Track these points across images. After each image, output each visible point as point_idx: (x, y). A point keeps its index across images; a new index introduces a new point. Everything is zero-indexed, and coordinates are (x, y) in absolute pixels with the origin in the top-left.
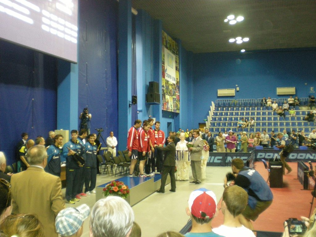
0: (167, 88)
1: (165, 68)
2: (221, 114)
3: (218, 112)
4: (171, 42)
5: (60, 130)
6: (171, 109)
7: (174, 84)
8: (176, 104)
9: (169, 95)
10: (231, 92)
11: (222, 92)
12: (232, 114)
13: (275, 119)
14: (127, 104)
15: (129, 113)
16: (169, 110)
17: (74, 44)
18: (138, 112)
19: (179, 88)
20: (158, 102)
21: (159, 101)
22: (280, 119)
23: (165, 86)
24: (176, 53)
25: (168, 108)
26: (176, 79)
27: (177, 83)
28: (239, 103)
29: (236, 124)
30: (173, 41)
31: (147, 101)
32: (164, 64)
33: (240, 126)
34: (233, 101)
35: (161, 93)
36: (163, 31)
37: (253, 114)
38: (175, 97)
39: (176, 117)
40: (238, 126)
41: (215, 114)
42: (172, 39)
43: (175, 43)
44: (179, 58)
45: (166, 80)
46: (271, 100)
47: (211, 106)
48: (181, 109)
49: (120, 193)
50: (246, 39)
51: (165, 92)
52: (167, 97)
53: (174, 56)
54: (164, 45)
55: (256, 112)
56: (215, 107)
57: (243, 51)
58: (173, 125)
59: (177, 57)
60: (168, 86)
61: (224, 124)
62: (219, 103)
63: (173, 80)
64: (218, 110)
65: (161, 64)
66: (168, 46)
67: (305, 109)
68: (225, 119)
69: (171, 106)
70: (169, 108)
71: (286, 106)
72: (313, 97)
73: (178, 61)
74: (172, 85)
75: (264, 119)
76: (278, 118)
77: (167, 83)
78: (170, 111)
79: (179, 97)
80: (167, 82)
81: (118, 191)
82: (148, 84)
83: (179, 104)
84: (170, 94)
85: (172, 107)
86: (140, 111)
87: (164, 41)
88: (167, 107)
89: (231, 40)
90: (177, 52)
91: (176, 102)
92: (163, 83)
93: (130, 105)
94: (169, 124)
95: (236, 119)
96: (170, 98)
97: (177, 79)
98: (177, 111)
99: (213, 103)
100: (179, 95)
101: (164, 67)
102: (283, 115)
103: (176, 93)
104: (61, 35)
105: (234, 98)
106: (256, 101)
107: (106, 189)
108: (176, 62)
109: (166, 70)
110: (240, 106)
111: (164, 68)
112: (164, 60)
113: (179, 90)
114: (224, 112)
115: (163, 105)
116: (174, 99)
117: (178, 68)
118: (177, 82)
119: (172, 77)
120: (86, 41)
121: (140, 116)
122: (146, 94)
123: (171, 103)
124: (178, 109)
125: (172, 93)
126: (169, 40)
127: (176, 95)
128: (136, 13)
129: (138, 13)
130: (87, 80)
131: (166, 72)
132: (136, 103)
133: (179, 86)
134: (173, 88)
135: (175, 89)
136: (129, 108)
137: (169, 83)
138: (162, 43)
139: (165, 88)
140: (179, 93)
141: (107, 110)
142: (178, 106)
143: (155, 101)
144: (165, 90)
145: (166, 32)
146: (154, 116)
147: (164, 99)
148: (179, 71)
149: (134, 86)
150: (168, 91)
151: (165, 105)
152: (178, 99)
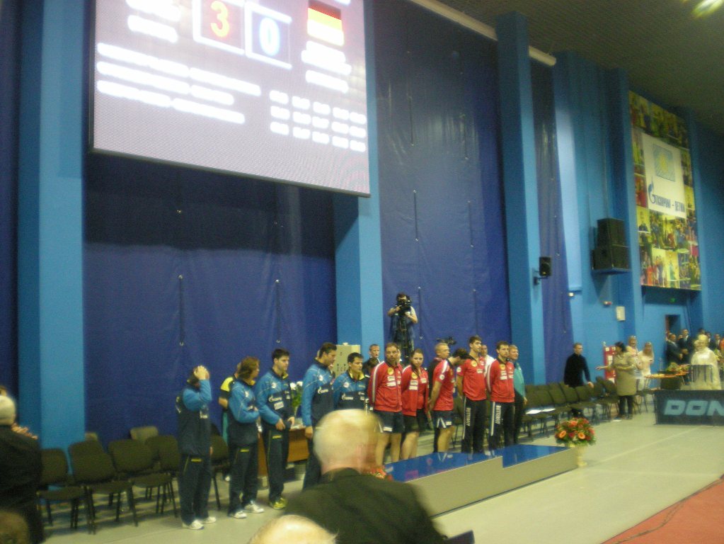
0: (657, 231)
1: (648, 183)
4: (662, 119)
6: (672, 283)
7: (682, 220)
8: (690, 268)
9: (665, 247)
14: (528, 276)
15: (536, 297)
16: (665, 284)
17: (357, 154)
19: (695, 229)
20: (624, 267)
21: (626, 262)
23: (648, 225)
24: (680, 142)
25: (661, 280)
26: (686, 207)
27: (691, 215)
30: (669, 115)
31: (595, 268)
32: (641, 171)
35: (634, 244)
36: (631, 95)
38: (684, 251)
39: (692, 301)
42: (665, 112)
43: (675, 120)
44: (691, 153)
45: (651, 212)
48: (704, 281)
51: (650, 240)
52: (658, 253)
53: (676, 152)
54: (642, 128)
58: (683, 322)
59: (685, 151)
60: (660, 225)
63: (677, 210)
65: (630, 176)
66: (653, 127)
69: (672, 273)
70: (665, 279)
73: (689, 163)
74: (672, 222)
77: (654, 219)
78: (669, 286)
79: (699, 249)
80: (656, 216)
82: (594, 225)
83: (697, 269)
84: (668, 244)
85: (677, 275)
86: (575, 292)
87: (639, 117)
88: (657, 278)
90: (683, 140)
91: (688, 262)
92: (639, 218)
93: (535, 280)
94: (672, 321)
96: (667, 255)
97: (689, 206)
98: (693, 287)
100: (696, 247)
101: (642, 181)
103: (691, 243)
104: (321, 139)
108: (684, 165)
109: (651, 187)
111: (644, 183)
112: (643, 163)
113: (696, 234)
115: (645, 273)
116: (680, 256)
117: (691, 178)
119: (672, 204)
120: (412, 142)
121: (576, 304)
122: (593, 249)
123: (670, 268)
124: (697, 282)
125: (673, 242)
126: (657, 113)
127: (687, 247)
128: (550, 61)
129: (557, 61)
130: (416, 229)
131: (652, 193)
132: (548, 274)
133: (696, 224)
134: (678, 230)
135: (685, 232)
136: (534, 288)
137: (664, 219)
138: (634, 123)
139: (648, 233)
140: (698, 242)
141: (475, 294)
142: (695, 273)
143: (613, 266)
144: (651, 237)
145: (644, 96)
146: (619, 302)
147: (646, 258)
148: (693, 186)
149: (557, 234)
150: (660, 239)
151: (650, 272)
152: (693, 257)
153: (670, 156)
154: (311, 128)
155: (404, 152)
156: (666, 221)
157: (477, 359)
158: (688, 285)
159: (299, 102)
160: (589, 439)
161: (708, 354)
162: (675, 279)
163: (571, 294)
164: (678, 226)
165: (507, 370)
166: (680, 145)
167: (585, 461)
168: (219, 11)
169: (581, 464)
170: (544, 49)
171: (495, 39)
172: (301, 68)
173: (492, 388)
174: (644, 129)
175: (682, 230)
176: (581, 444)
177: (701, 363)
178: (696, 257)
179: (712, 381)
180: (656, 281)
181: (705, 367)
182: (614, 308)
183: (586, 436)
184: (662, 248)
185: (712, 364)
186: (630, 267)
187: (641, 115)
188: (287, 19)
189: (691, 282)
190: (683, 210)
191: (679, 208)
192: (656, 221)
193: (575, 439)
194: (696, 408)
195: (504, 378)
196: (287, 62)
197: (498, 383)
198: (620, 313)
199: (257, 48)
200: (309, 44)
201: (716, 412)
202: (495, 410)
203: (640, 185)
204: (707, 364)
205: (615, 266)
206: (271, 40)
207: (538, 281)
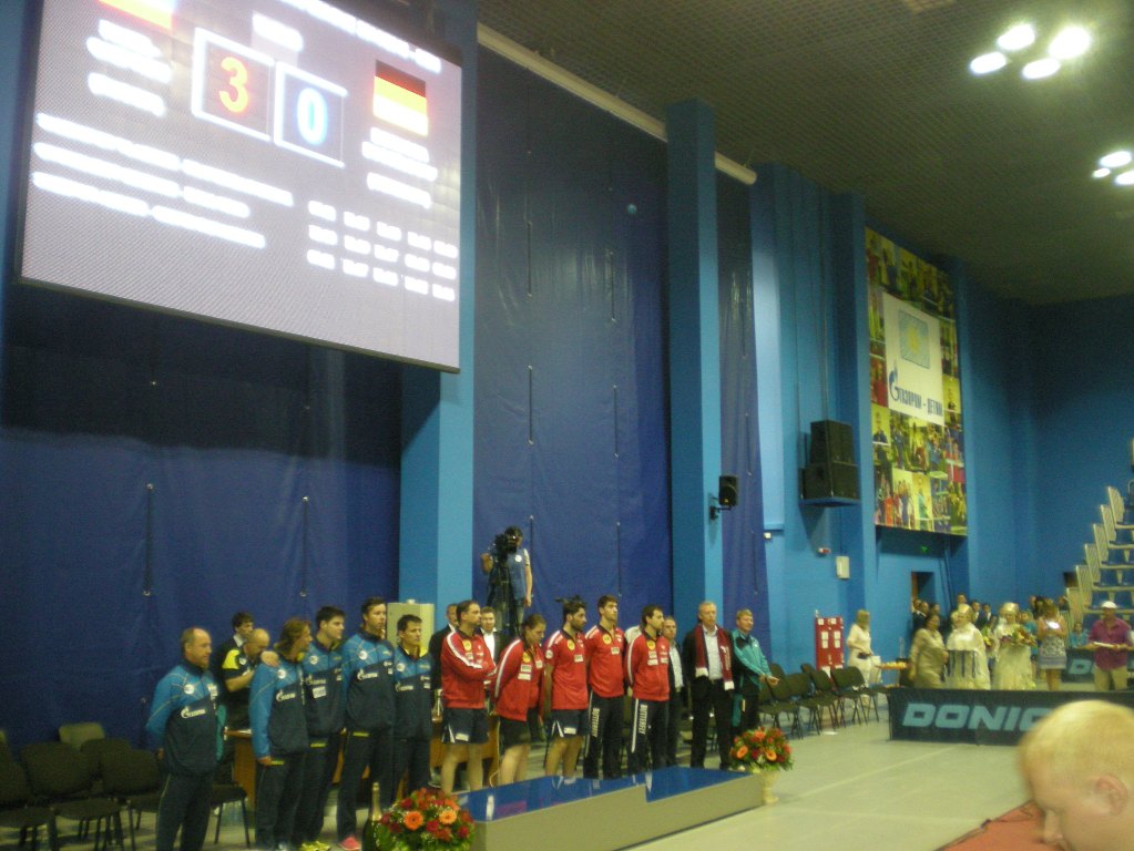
0: (901, 442)
1: (889, 369)
4: (915, 272)
5: (405, 601)
6: (923, 523)
7: (937, 428)
8: (949, 501)
9: (912, 468)
14: (701, 506)
15: (713, 537)
16: (912, 524)
17: (445, 303)
20: (850, 496)
21: (853, 490)
23: (887, 434)
24: (941, 309)
25: (906, 518)
26: (944, 408)
27: (952, 422)
30: (925, 266)
31: (805, 497)
32: (881, 351)
35: (866, 461)
36: (869, 234)
38: (941, 475)
39: (953, 552)
41: (1124, 537)
42: (922, 262)
43: (934, 274)
44: (957, 325)
45: (893, 413)
47: (1102, 507)
48: (972, 519)
49: (425, 836)
51: (889, 457)
52: (902, 476)
53: (933, 324)
54: (881, 284)
56: (1126, 506)
58: (939, 584)
59: (948, 322)
60: (906, 435)
63: (929, 411)
65: (863, 356)
66: (901, 284)
69: (922, 508)
70: (912, 517)
73: (953, 341)
74: (923, 430)
77: (897, 423)
78: (918, 528)
79: (964, 475)
80: (899, 420)
81: (422, 829)
82: (807, 430)
83: (962, 503)
84: (916, 463)
85: (929, 511)
86: (775, 532)
87: (880, 268)
88: (900, 515)
90: (945, 306)
91: (946, 492)
92: (876, 422)
93: (713, 511)
94: (921, 580)
96: (914, 479)
97: (951, 406)
98: (955, 530)
99: (1112, 493)
100: (962, 469)
101: (880, 366)
103: (950, 462)
104: (386, 278)
108: (944, 343)
109: (893, 375)
111: (884, 369)
112: (882, 338)
113: (961, 449)
115: (881, 506)
116: (934, 482)
117: (955, 363)
118: (953, 418)
119: (924, 401)
120: (529, 290)
121: (775, 550)
122: (803, 467)
123: (920, 500)
124: (964, 523)
125: (924, 462)
126: (907, 263)
127: (946, 469)
128: (748, 177)
129: (758, 178)
130: (531, 425)
131: (894, 384)
132: (733, 502)
133: (961, 435)
134: (932, 442)
135: (940, 446)
136: (710, 523)
137: (911, 425)
138: (872, 277)
139: (887, 445)
140: (964, 461)
141: (619, 530)
142: (957, 508)
143: (832, 493)
144: (891, 451)
145: (890, 237)
146: (842, 550)
147: (883, 485)
148: (958, 376)
149: (748, 440)
150: (906, 455)
151: (888, 505)
152: (955, 484)
153: (925, 330)
154: (371, 261)
155: (515, 304)
156: (915, 428)
157: (612, 632)
158: (948, 528)
159: (353, 220)
160: (782, 760)
161: (972, 633)
162: (927, 516)
163: (768, 535)
164: (931, 437)
165: (658, 650)
166: (940, 313)
167: (774, 795)
168: (234, 73)
169: (769, 800)
170: (739, 158)
171: (665, 140)
172: (359, 167)
173: (634, 678)
174: (885, 286)
175: (939, 442)
176: (771, 768)
177: (960, 647)
178: (960, 485)
179: (974, 676)
180: (898, 518)
181: (964, 654)
182: (834, 559)
183: (778, 756)
184: (908, 469)
185: (976, 649)
186: (858, 497)
188: (341, 92)
189: (951, 523)
190: (939, 412)
191: (933, 409)
192: (899, 428)
193: (761, 760)
194: (951, 716)
195: (653, 662)
196: (337, 158)
197: (643, 669)
198: (843, 566)
199: (292, 133)
200: (375, 132)
201: (982, 724)
202: (639, 712)
203: (877, 373)
204: (969, 648)
205: (835, 493)
206: (314, 123)
207: (717, 514)
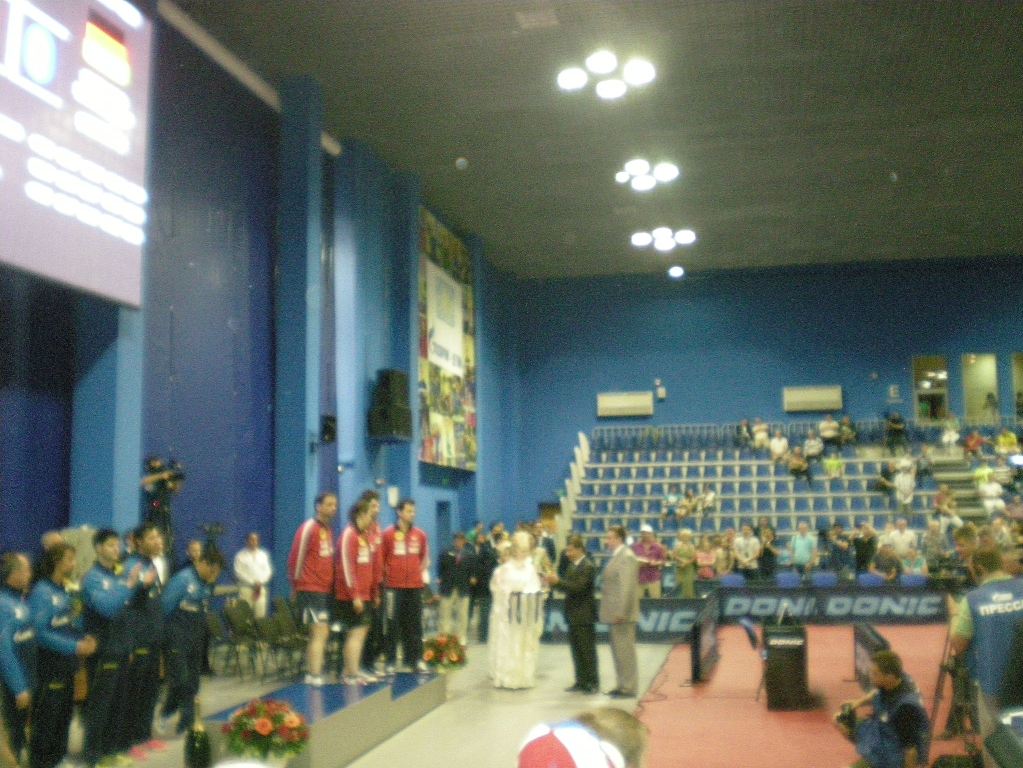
0: (436, 389)
1: (430, 326)
2: (610, 473)
3: (601, 467)
4: (448, 244)
5: (78, 527)
6: (449, 460)
7: (458, 379)
8: (465, 441)
9: (443, 412)
10: (639, 402)
11: (611, 402)
12: (643, 473)
13: (780, 487)
14: (304, 441)
15: (311, 469)
16: (442, 461)
17: (131, 246)
18: (340, 468)
21: (408, 431)
22: (797, 489)
23: (427, 382)
24: (463, 277)
25: (438, 455)
26: (464, 362)
27: (469, 373)
28: (666, 437)
29: (656, 506)
30: (456, 241)
31: (370, 435)
32: (424, 309)
33: (671, 512)
34: (645, 430)
35: (415, 406)
36: (421, 207)
37: (710, 471)
38: (460, 419)
39: (465, 482)
40: (664, 510)
41: (592, 473)
42: (451, 235)
43: (460, 246)
44: (474, 291)
45: (431, 364)
46: (764, 426)
47: (575, 448)
48: (480, 459)
49: (277, 740)
50: (687, 237)
51: (428, 402)
52: (437, 419)
53: (458, 289)
54: (426, 252)
55: (719, 464)
56: (592, 447)
57: (676, 272)
58: (454, 511)
59: (467, 289)
60: (439, 383)
61: (620, 506)
62: (601, 440)
63: (454, 364)
64: (598, 460)
65: (414, 312)
66: (439, 253)
67: (871, 455)
68: (623, 489)
69: (449, 447)
70: (442, 455)
71: (813, 446)
72: (897, 415)
73: (470, 305)
74: (450, 381)
75: (745, 487)
76: (791, 486)
77: (433, 374)
78: (445, 464)
79: (476, 420)
80: (435, 370)
81: (271, 734)
82: (373, 376)
83: (472, 443)
84: (445, 408)
85: (453, 450)
86: (349, 465)
87: (425, 239)
88: (434, 451)
89: (639, 239)
90: (466, 274)
91: (463, 434)
92: (421, 373)
93: (312, 446)
94: (442, 507)
95: (658, 489)
96: (443, 421)
97: (467, 361)
98: (469, 466)
99: (582, 438)
100: (473, 414)
101: (424, 323)
102: (805, 475)
103: (467, 408)
104: (89, 218)
105: (651, 420)
106: (720, 432)
107: (232, 728)
108: (465, 307)
109: (432, 331)
110: (669, 446)
111: (426, 327)
112: (425, 299)
113: (474, 397)
114: (617, 467)
115: (423, 443)
117: (471, 325)
118: (468, 370)
119: (451, 355)
120: (173, 235)
121: (346, 482)
122: (368, 408)
123: (447, 440)
124: (471, 458)
125: (450, 406)
126: (443, 235)
127: (464, 414)
128: (334, 148)
129: (342, 149)
130: (171, 363)
131: (433, 340)
132: (333, 438)
133: (475, 384)
134: (455, 391)
135: (461, 394)
136: (310, 456)
137: (442, 375)
138: (421, 246)
139: (427, 391)
140: (476, 409)
142: (470, 448)
143: (394, 432)
144: (430, 397)
145: (432, 212)
146: (393, 481)
147: (424, 426)
148: (473, 334)
149: (329, 383)
150: (438, 401)
151: (427, 444)
152: (469, 427)
153: (452, 294)
156: (444, 378)
158: (464, 463)
160: (461, 661)
162: (451, 454)
164: (454, 386)
166: (462, 281)
167: (452, 692)
169: (448, 696)
171: (279, 109)
174: (430, 254)
175: (457, 391)
176: (452, 668)
178: (472, 427)
180: (433, 455)
182: (386, 490)
183: (458, 657)
184: (439, 412)
186: (411, 435)
187: (428, 237)
188: (64, 33)
189: (466, 460)
190: (460, 365)
191: (456, 363)
192: (435, 377)
193: (445, 661)
198: (393, 495)
203: (422, 329)
207: (316, 449)
